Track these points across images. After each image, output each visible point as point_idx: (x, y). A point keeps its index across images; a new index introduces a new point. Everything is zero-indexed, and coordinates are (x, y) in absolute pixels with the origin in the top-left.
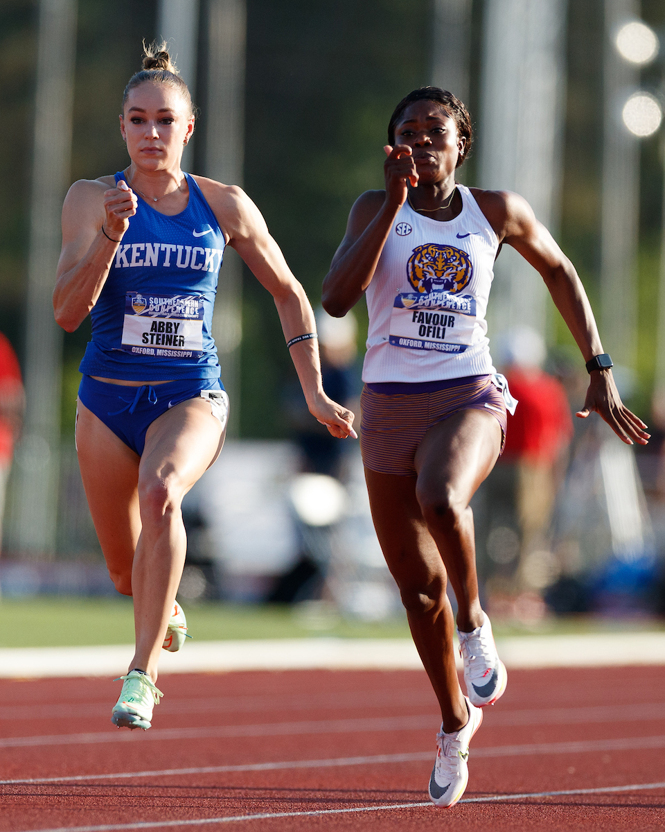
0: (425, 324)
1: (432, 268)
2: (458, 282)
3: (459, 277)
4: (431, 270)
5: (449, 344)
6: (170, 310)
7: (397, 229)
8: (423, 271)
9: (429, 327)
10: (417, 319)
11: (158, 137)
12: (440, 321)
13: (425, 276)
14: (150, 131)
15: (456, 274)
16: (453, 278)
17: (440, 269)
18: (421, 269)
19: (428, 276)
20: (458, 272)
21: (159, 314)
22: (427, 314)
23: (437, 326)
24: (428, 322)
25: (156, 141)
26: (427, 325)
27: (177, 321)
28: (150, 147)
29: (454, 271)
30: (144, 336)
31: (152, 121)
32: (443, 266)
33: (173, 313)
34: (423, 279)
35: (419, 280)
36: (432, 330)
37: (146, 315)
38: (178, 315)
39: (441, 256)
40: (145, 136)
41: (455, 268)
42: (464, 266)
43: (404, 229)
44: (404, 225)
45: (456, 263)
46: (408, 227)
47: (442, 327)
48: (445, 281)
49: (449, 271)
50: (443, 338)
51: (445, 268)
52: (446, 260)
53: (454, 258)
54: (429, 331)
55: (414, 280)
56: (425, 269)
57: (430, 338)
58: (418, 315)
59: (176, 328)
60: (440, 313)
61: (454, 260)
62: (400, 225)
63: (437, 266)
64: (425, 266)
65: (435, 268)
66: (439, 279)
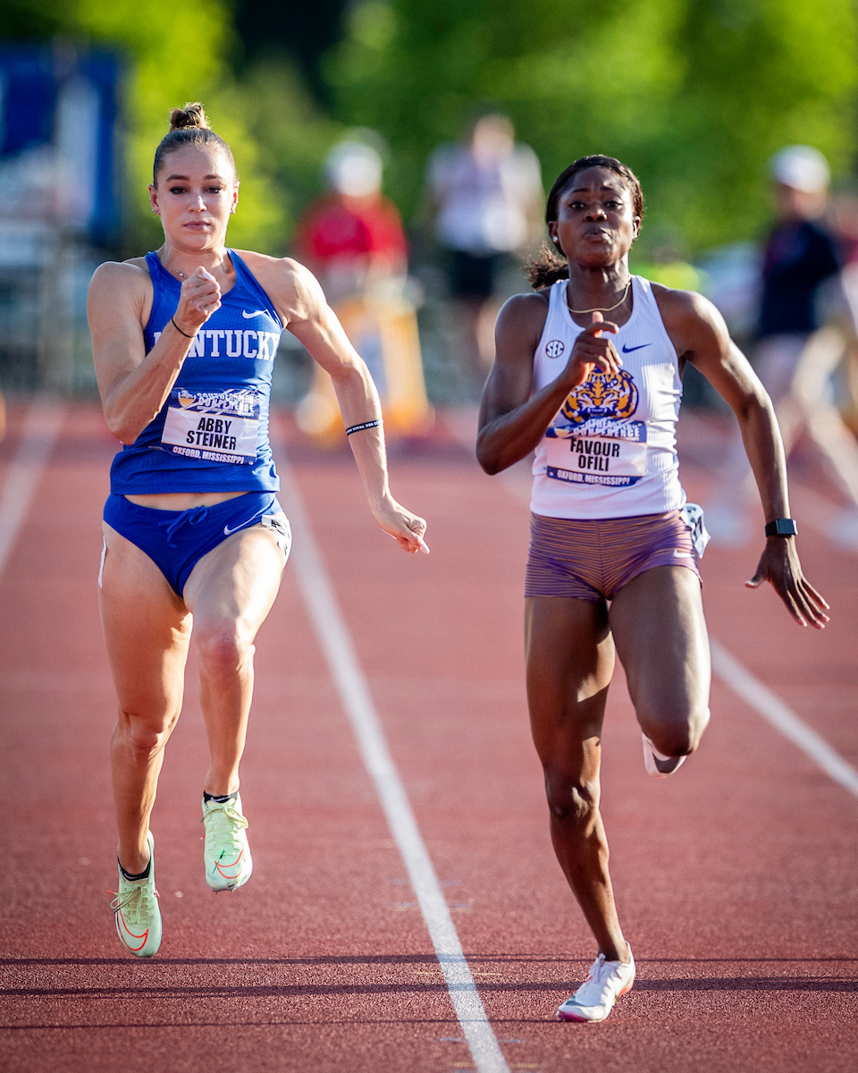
0: (584, 454)
1: (588, 395)
2: (622, 411)
3: (622, 404)
4: (587, 398)
5: (615, 476)
6: (222, 406)
7: (547, 350)
8: (578, 401)
9: (590, 458)
10: (575, 448)
11: (205, 208)
12: (602, 450)
13: (580, 406)
14: (196, 203)
15: (618, 401)
16: (615, 406)
17: (598, 395)
18: (575, 399)
19: (584, 406)
20: (620, 398)
21: (209, 409)
22: (586, 442)
23: (599, 456)
24: (588, 451)
25: (203, 214)
26: (587, 456)
27: (229, 419)
28: (197, 221)
29: (616, 397)
30: (189, 434)
31: (197, 190)
32: (602, 392)
33: (225, 409)
34: (579, 410)
35: (573, 411)
36: (593, 460)
37: (194, 409)
38: (230, 412)
39: (598, 380)
40: (190, 209)
41: (616, 394)
42: (628, 390)
43: (555, 349)
44: (556, 343)
45: (617, 388)
46: (560, 346)
47: (604, 458)
48: (606, 410)
49: (609, 398)
50: (607, 470)
51: (604, 395)
52: (605, 386)
53: (615, 382)
54: (590, 463)
55: (568, 411)
56: (580, 397)
57: (592, 471)
58: (576, 443)
59: (227, 427)
60: (602, 441)
61: (615, 385)
62: (551, 344)
63: (594, 393)
64: (579, 394)
65: (592, 395)
66: (598, 408)
